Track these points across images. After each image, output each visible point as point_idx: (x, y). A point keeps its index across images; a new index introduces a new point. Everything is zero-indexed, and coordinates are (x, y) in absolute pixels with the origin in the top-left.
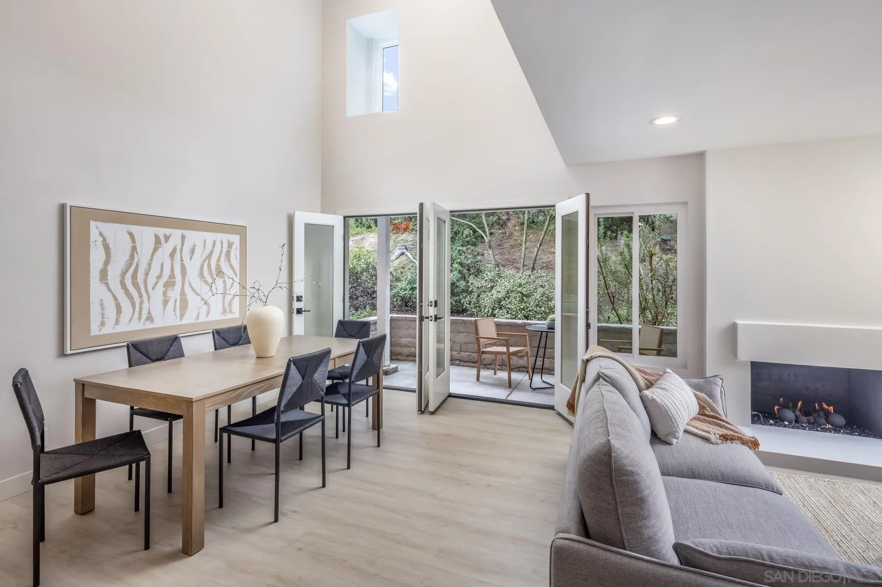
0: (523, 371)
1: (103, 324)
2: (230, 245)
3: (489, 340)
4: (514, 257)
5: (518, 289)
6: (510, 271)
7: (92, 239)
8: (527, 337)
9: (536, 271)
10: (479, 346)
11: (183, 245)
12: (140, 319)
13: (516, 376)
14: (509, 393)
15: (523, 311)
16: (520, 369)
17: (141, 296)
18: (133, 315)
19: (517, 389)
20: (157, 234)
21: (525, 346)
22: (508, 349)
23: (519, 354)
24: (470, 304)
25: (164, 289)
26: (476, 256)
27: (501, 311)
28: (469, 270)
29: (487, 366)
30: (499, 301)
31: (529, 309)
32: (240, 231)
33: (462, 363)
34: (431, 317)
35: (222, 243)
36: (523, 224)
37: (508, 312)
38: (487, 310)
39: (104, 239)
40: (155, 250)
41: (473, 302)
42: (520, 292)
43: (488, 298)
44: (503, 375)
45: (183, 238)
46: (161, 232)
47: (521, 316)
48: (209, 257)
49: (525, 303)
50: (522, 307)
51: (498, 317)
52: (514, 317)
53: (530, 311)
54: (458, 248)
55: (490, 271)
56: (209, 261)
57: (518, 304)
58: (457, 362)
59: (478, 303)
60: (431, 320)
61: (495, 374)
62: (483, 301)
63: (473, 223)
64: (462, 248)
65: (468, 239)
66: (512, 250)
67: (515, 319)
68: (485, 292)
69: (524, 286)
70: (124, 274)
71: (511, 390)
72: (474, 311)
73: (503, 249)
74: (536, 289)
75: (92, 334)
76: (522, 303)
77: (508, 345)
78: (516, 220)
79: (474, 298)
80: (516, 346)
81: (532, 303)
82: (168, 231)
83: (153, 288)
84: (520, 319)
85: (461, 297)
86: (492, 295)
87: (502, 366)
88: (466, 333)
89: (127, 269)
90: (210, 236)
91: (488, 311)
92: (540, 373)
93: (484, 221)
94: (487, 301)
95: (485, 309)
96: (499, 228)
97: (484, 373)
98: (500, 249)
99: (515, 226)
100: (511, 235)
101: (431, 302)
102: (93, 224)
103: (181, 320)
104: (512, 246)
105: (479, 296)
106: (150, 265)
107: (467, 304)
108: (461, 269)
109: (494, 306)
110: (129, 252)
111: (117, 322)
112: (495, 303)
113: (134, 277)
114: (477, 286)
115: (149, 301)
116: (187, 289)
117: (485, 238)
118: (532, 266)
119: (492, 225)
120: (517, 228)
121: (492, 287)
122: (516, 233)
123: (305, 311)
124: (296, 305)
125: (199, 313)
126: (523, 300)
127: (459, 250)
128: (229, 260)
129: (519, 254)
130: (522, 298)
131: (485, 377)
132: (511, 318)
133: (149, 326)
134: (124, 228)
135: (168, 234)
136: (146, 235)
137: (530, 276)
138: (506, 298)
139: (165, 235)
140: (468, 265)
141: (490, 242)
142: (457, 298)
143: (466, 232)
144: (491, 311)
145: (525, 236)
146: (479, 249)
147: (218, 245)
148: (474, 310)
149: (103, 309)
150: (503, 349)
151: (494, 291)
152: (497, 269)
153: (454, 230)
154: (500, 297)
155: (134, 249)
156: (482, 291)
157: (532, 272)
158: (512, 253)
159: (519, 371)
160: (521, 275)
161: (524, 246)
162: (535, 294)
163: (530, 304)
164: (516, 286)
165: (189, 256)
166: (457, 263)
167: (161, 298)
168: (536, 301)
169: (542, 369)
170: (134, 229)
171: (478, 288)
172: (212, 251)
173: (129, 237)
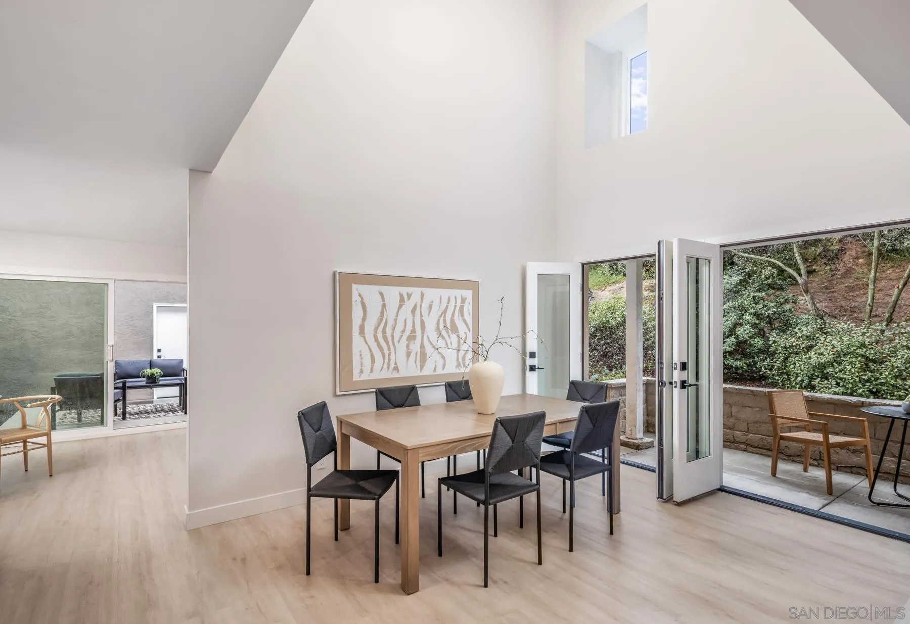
0: (859, 474)
1: (362, 371)
2: (463, 300)
3: (792, 421)
4: (854, 303)
5: (858, 351)
6: (843, 324)
7: (354, 299)
8: (866, 423)
9: (895, 325)
10: (775, 428)
11: (422, 302)
12: (388, 368)
13: (840, 479)
14: (827, 502)
15: (868, 384)
16: (852, 469)
17: (389, 349)
18: (383, 365)
19: (846, 498)
20: (401, 293)
21: (862, 437)
22: (826, 438)
23: (852, 448)
24: (771, 370)
25: (407, 342)
26: (782, 304)
27: (826, 382)
28: (771, 324)
29: (791, 458)
30: (822, 367)
31: (879, 381)
32: (473, 285)
33: (749, 448)
34: (675, 382)
35: (456, 298)
36: (871, 254)
37: (838, 384)
38: (799, 379)
39: (362, 298)
40: (400, 306)
41: (776, 367)
42: (863, 356)
43: (801, 363)
44: (819, 474)
45: (422, 295)
46: (405, 290)
47: (863, 391)
48: (445, 312)
49: (871, 371)
50: (866, 378)
51: (819, 390)
52: (849, 391)
53: (882, 384)
54: (752, 294)
55: (807, 324)
56: (445, 317)
57: (858, 372)
58: (743, 446)
59: (785, 369)
60: (676, 387)
61: (805, 470)
62: (792, 366)
63: (778, 259)
64: (760, 294)
65: (770, 281)
66: (851, 294)
67: (851, 394)
68: (797, 354)
69: (870, 347)
70: (376, 329)
71: (832, 498)
72: (778, 380)
73: (833, 292)
74: (895, 352)
75: (354, 380)
76: (865, 371)
77: (826, 431)
78: (859, 250)
79: (778, 362)
80: (845, 434)
81: (887, 373)
82: (410, 290)
83: (399, 342)
84: (861, 395)
85: (756, 359)
86: (810, 358)
87: (818, 462)
88: (758, 409)
89: (379, 325)
90: (445, 293)
91: (802, 381)
92: (893, 481)
93: (797, 255)
94: (799, 366)
95: (797, 378)
96: (825, 263)
97: (782, 466)
98: (829, 293)
99: (857, 258)
100: (848, 272)
101: (676, 364)
102: (354, 286)
103: (421, 372)
104: (851, 289)
105: (786, 359)
106: (396, 320)
107: (766, 369)
108: (757, 322)
109: (812, 375)
110: (380, 310)
111: (372, 371)
112: (814, 370)
113: (384, 331)
114: (784, 345)
115: (395, 353)
116: (426, 343)
117: (798, 278)
118: (887, 316)
119: (814, 259)
120: (861, 261)
121: (809, 348)
122: (859, 269)
123: (538, 368)
124: (530, 362)
125: (436, 366)
126: (868, 367)
127: (754, 297)
128: (462, 315)
129: (864, 299)
130: (866, 365)
131: (786, 472)
132: (843, 394)
133: (396, 375)
134: (375, 289)
135: (410, 293)
136: (393, 293)
137: (883, 332)
138: (836, 365)
139: (408, 294)
140: (768, 316)
141: (806, 283)
142: (751, 361)
143: (767, 272)
144: (806, 381)
145: (873, 271)
146: (789, 294)
147: (452, 300)
148: (777, 378)
149: (362, 358)
150: (818, 437)
151: (812, 353)
152: (819, 321)
153: (747, 271)
154: (823, 361)
155: (384, 306)
156: (791, 352)
157: (887, 325)
158: (851, 298)
159: (852, 473)
160: (865, 331)
161: (871, 286)
162: (893, 360)
163: (881, 374)
164: (853, 346)
165: (428, 313)
166: (751, 314)
167: (405, 350)
168: (894, 369)
169: (897, 474)
170: (384, 289)
171: (785, 347)
172: (447, 307)
173: (379, 297)
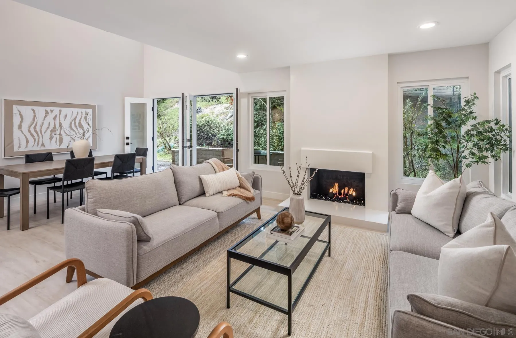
1: (20, 147)
2: (87, 114)
7: (14, 112)
11: (60, 114)
12: (38, 145)
17: (38, 136)
18: (34, 143)
20: (46, 110)
25: (51, 133)
32: (92, 107)
35: (82, 112)
39: (20, 112)
40: (46, 116)
45: (60, 111)
46: (49, 109)
48: (75, 119)
56: (75, 121)
70: (30, 127)
75: (14, 151)
82: (52, 108)
83: (45, 132)
89: (32, 125)
90: (75, 110)
102: (14, 106)
103: (59, 146)
106: (43, 123)
110: (32, 117)
111: (26, 146)
113: (35, 128)
115: (42, 138)
116: (63, 133)
123: (131, 144)
124: (127, 141)
125: (69, 143)
128: (86, 120)
133: (43, 148)
134: (30, 108)
136: (41, 111)
139: (51, 110)
147: (80, 114)
149: (20, 141)
155: (35, 116)
165: (64, 119)
167: (49, 136)
170: (35, 108)
172: (76, 117)
173: (32, 111)
